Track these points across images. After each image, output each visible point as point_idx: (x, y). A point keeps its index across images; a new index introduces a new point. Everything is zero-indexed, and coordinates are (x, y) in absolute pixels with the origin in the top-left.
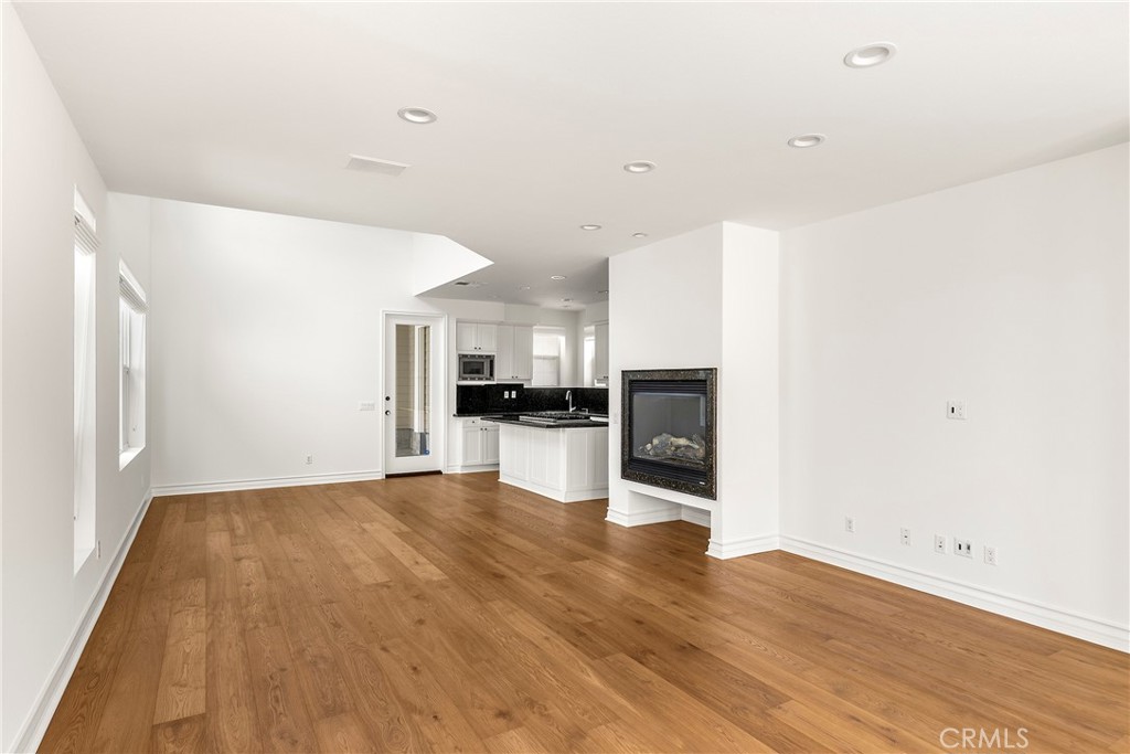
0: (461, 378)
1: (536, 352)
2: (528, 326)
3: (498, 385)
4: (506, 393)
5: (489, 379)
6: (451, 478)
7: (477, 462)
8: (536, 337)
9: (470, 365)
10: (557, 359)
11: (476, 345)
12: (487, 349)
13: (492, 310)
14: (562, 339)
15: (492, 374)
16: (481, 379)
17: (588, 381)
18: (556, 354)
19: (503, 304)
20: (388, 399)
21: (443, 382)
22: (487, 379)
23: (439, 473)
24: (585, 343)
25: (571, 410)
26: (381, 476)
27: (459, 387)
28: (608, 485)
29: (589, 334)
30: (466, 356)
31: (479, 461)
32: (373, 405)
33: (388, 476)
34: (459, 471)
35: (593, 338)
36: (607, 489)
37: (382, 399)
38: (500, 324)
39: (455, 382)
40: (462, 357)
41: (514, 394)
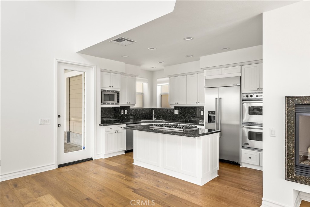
0: (102, 103)
2: (134, 77)
3: (119, 107)
4: (122, 111)
6: (97, 162)
8: (137, 83)
9: (107, 96)
10: (143, 94)
11: (111, 85)
12: (116, 87)
14: (146, 85)
15: (118, 102)
16: (113, 104)
18: (142, 92)
20: (59, 116)
22: (116, 104)
24: (157, 87)
25: (154, 119)
27: (102, 108)
30: (104, 91)
31: (114, 150)
32: (50, 121)
34: (103, 157)
37: (55, 116)
39: (100, 106)
40: (102, 91)
41: (126, 112)
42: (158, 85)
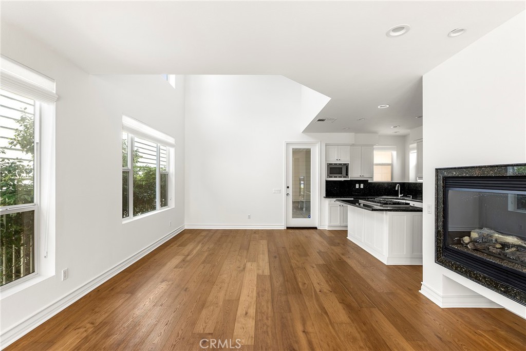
0: (329, 176)
1: (376, 161)
2: (370, 147)
3: (351, 180)
4: (357, 186)
5: (346, 177)
7: (336, 225)
8: (375, 153)
9: (334, 169)
10: (391, 165)
11: (338, 158)
12: (344, 160)
13: (346, 137)
14: (395, 153)
15: (347, 174)
16: (341, 177)
17: (412, 178)
18: (391, 163)
19: (354, 134)
20: (288, 187)
21: (318, 179)
22: (344, 177)
23: (316, 228)
24: (410, 154)
25: (399, 196)
26: (283, 228)
27: (327, 182)
28: (422, 255)
29: (413, 149)
30: (330, 164)
31: (338, 223)
32: (280, 190)
33: (288, 228)
34: (327, 228)
35: (416, 151)
36: (422, 258)
37: (284, 187)
38: (353, 145)
39: (324, 178)
40: (329, 165)
41: (362, 186)
42: (412, 152)
